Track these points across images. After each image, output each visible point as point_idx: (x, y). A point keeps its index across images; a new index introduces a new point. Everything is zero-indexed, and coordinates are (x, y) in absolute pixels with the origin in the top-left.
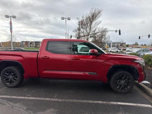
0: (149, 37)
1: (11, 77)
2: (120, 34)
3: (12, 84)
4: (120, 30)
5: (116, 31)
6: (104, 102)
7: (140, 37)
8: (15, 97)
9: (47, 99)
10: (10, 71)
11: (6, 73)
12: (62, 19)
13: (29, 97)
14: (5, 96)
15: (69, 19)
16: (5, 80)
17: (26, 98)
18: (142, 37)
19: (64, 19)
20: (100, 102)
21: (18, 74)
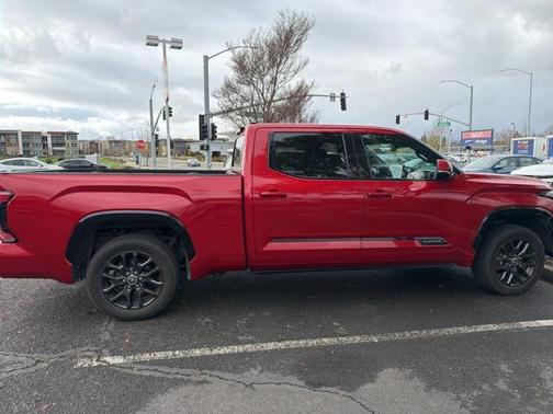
0: (426, 118)
1: (132, 277)
2: (344, 108)
3: (141, 306)
4: (343, 94)
5: (333, 97)
6: (506, 326)
7: (398, 117)
8: (207, 352)
9: (326, 340)
10: (129, 257)
11: (111, 262)
12: (148, 44)
13: (253, 342)
14: (160, 355)
15: (177, 45)
16: (107, 293)
17: (249, 348)
18: (406, 116)
19: (156, 45)
20: (492, 327)
21: (167, 264)
